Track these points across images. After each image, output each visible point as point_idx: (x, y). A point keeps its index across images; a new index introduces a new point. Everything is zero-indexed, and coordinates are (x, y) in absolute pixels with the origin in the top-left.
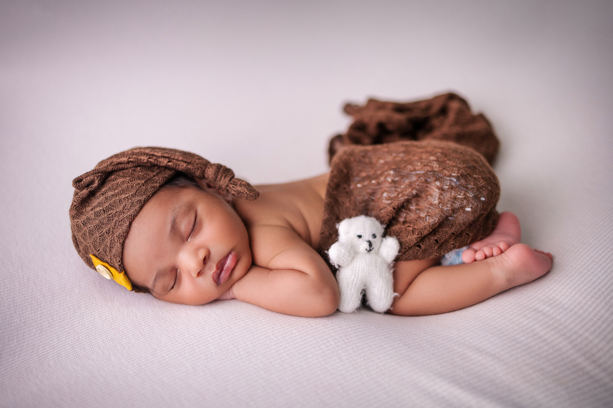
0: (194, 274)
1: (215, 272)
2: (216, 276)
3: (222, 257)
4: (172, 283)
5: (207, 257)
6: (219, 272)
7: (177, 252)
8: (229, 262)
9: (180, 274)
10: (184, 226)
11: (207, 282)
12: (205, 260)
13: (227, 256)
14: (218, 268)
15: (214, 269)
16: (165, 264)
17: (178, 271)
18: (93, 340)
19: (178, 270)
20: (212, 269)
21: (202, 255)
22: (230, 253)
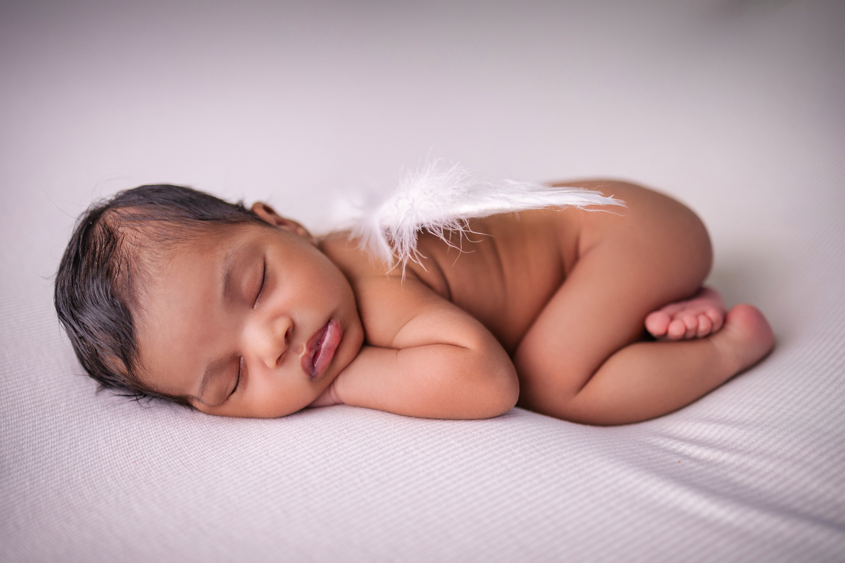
0: (271, 363)
1: (306, 355)
2: (307, 362)
3: (316, 330)
4: (233, 384)
5: (291, 330)
6: (312, 355)
7: (237, 328)
8: (329, 338)
9: (246, 366)
10: (247, 281)
11: (293, 376)
12: (289, 336)
13: (324, 328)
14: (310, 349)
15: (304, 351)
16: (219, 350)
17: (242, 362)
18: (96, 480)
19: (242, 359)
20: (301, 351)
21: (281, 327)
22: (328, 322)
